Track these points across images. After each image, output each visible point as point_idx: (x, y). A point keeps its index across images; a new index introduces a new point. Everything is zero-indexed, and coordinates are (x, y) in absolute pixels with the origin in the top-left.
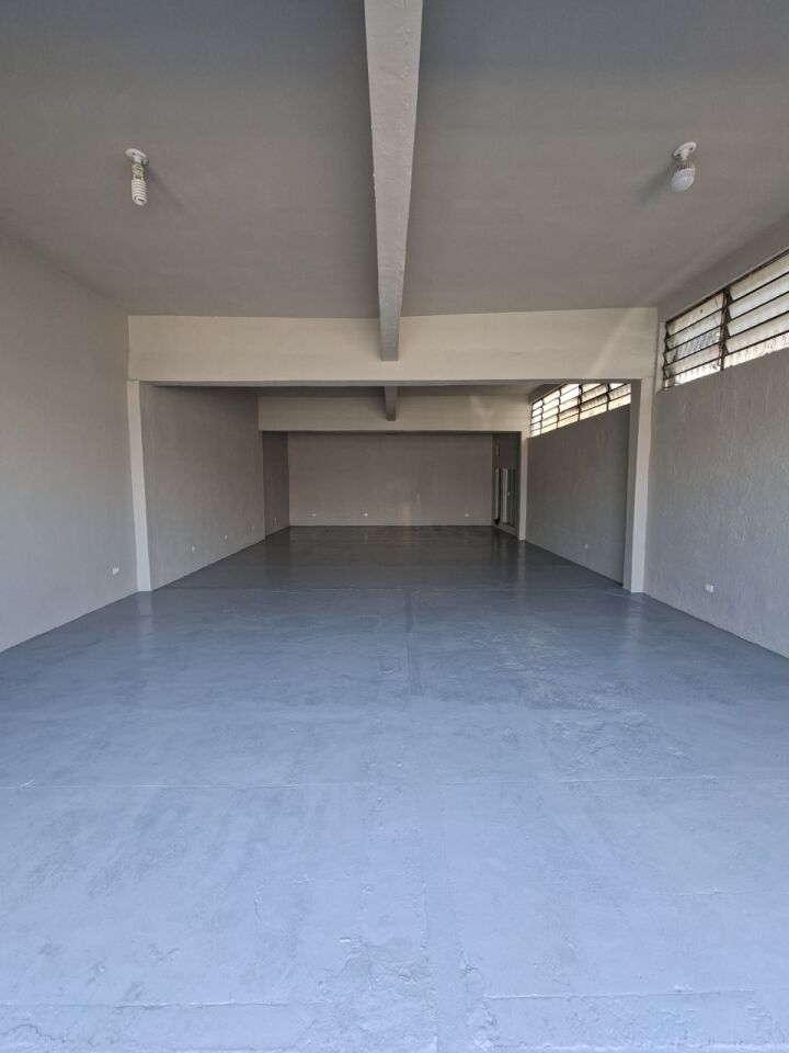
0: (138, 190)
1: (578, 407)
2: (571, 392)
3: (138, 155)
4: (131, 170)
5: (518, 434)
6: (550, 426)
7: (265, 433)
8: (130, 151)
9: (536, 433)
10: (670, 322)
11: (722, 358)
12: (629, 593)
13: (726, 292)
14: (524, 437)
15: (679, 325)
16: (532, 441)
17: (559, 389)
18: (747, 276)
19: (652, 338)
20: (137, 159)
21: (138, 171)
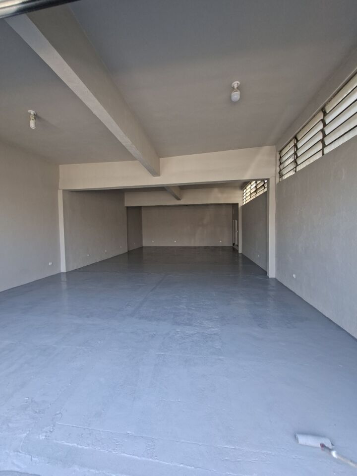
0: (32, 124)
1: (255, 191)
2: (254, 184)
3: (32, 112)
4: (30, 117)
5: (237, 204)
6: (248, 200)
7: (128, 208)
8: (29, 111)
9: (245, 203)
10: (280, 152)
11: (296, 167)
12: (268, 277)
13: (296, 138)
14: (240, 205)
15: (284, 152)
16: (243, 207)
17: (250, 183)
18: (301, 130)
19: (274, 159)
20: (32, 113)
21: (32, 117)
